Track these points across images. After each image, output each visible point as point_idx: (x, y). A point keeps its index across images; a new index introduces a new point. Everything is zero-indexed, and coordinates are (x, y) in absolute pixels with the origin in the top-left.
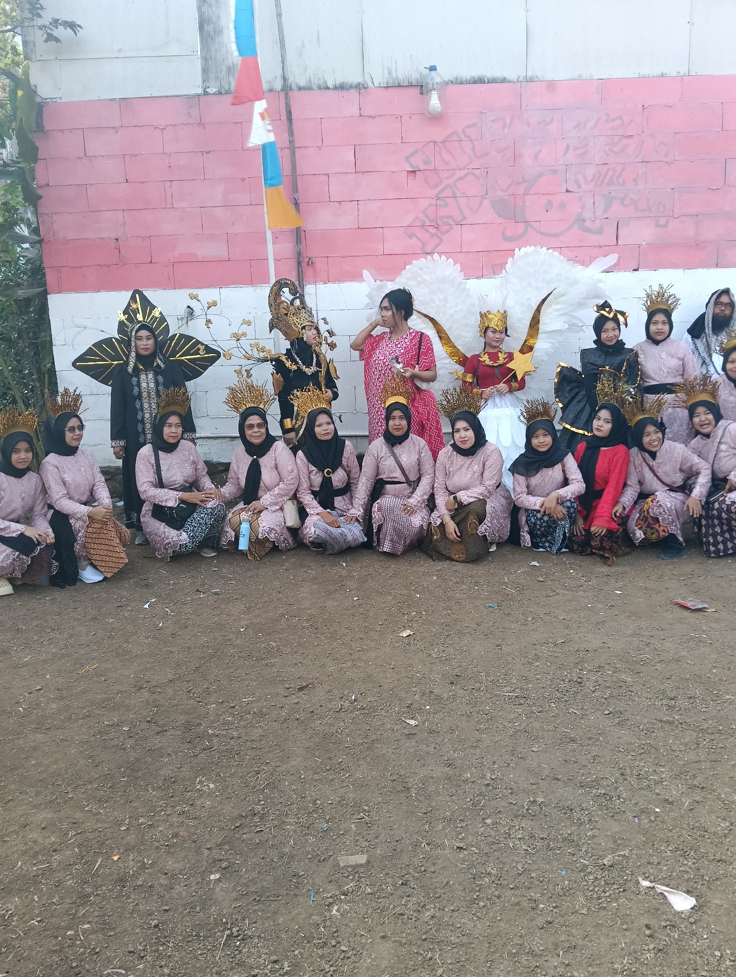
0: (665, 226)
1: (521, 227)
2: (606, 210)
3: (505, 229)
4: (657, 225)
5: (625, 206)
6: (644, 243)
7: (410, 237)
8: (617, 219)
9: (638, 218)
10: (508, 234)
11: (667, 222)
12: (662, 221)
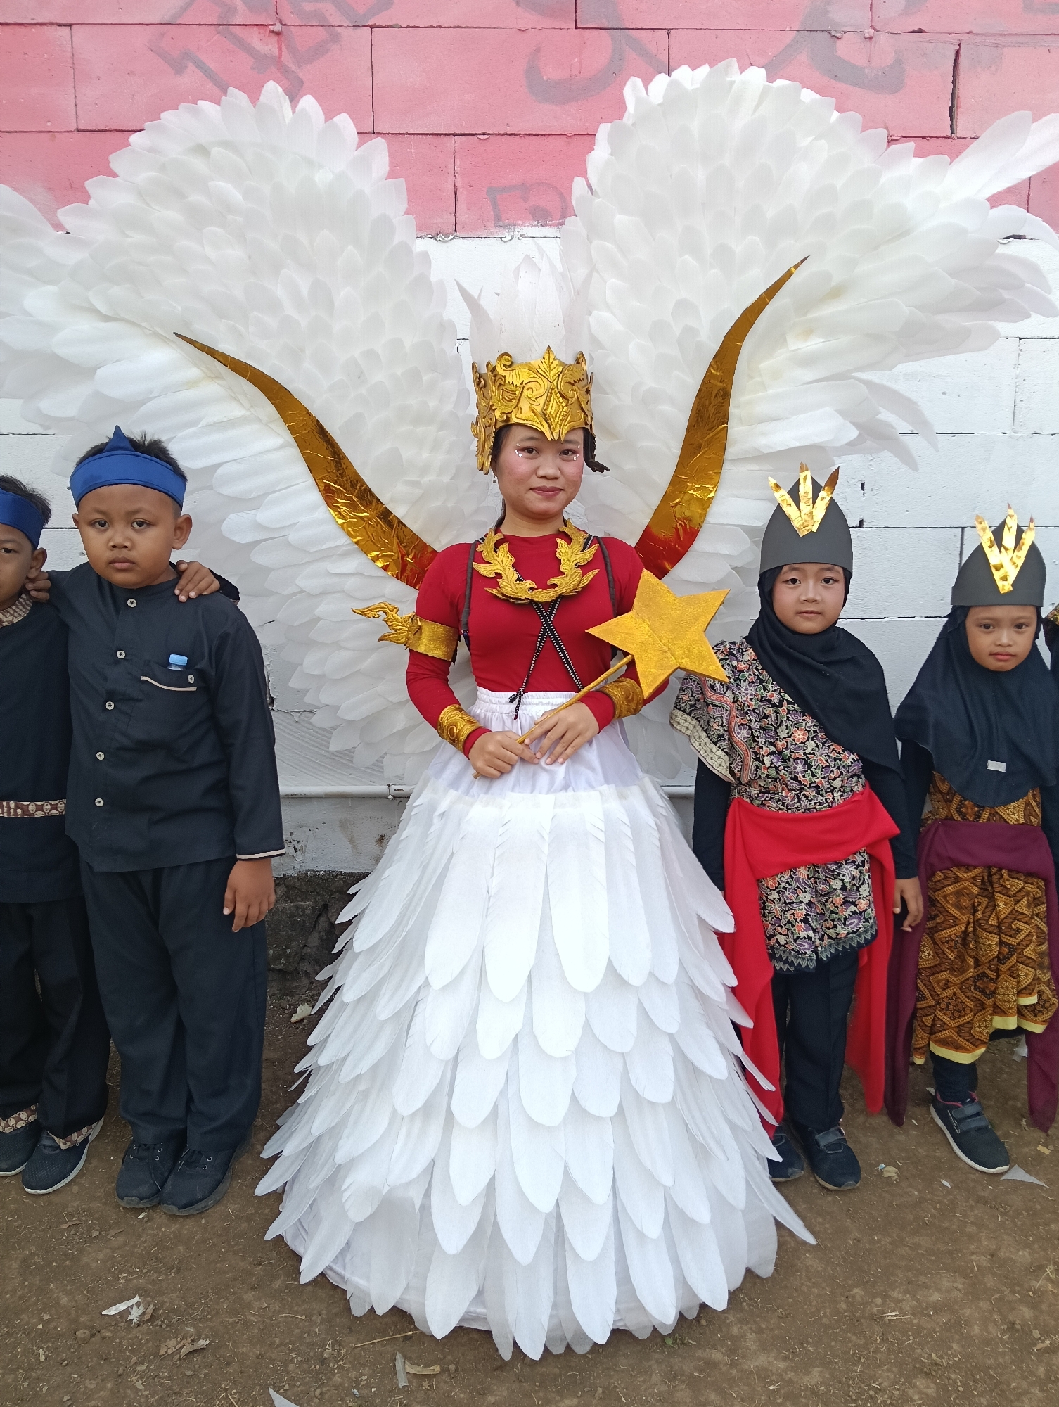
1: (599, 49)
2: (914, 3)
3: (537, 51)
7: (178, 68)
8: (955, 39)
9: (1033, 37)
10: (552, 73)
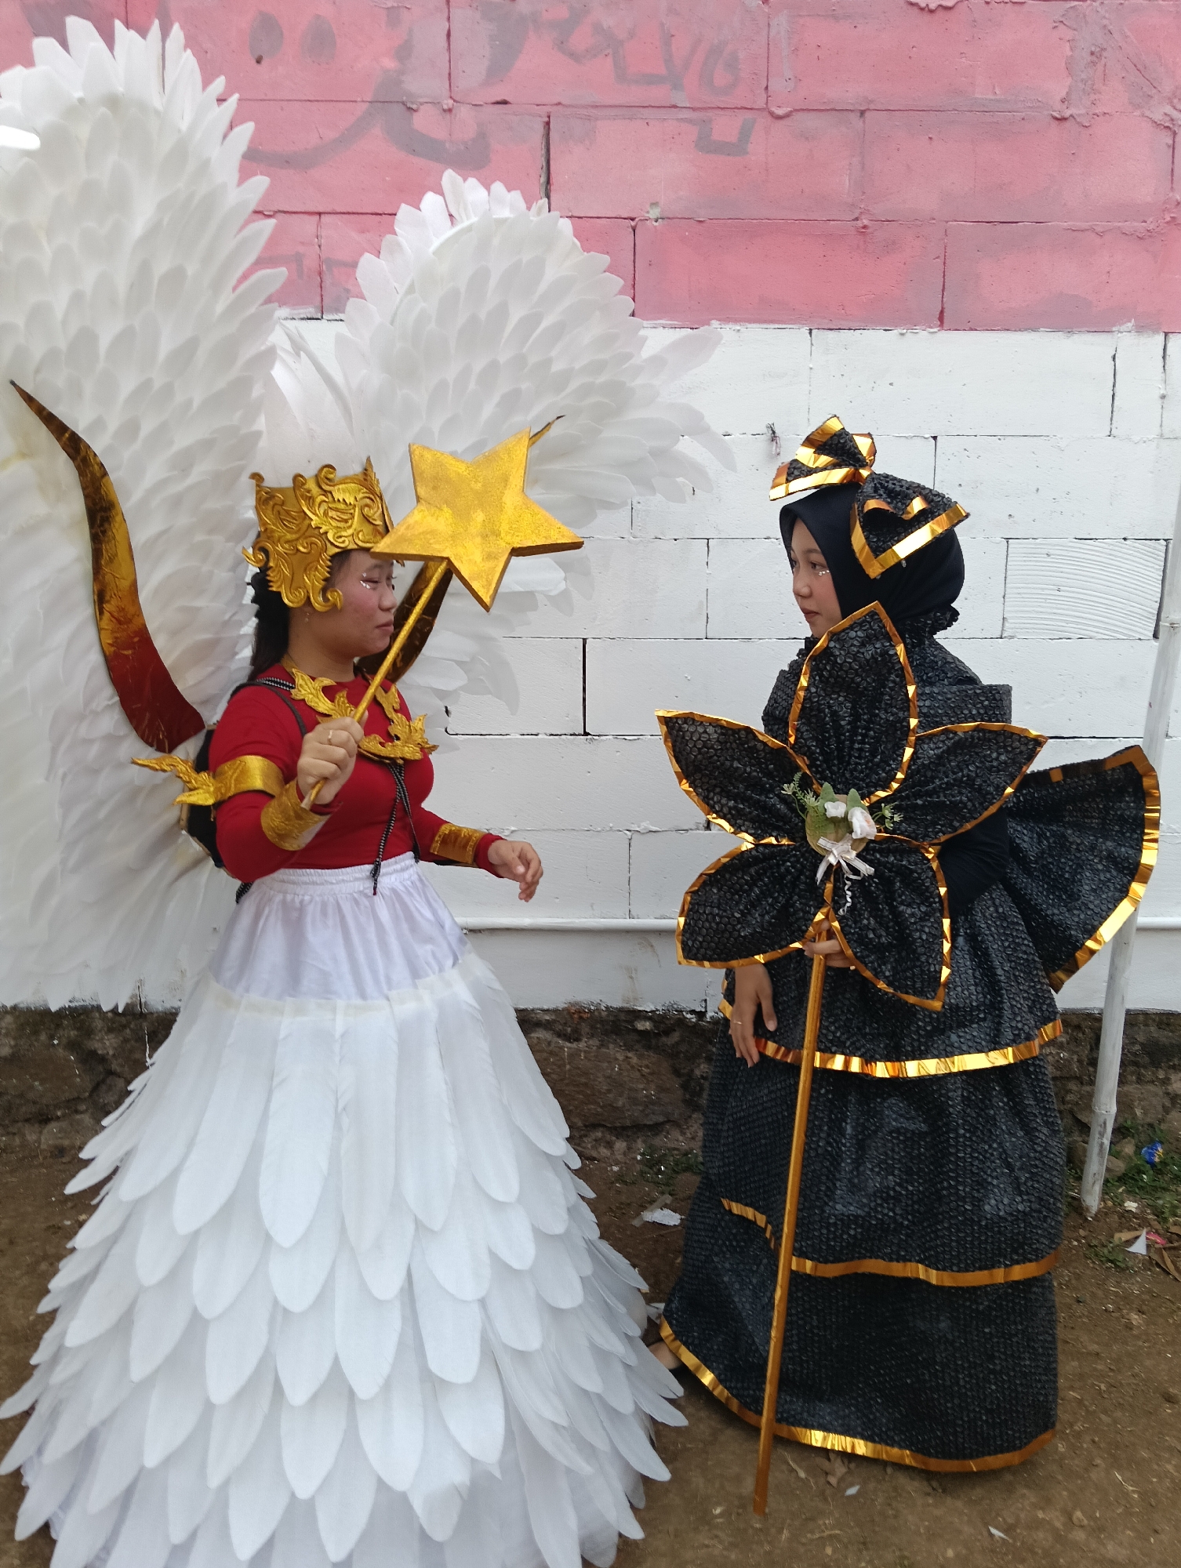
0: (737, 148)
2: (496, 72)
4: (706, 145)
5: (573, 56)
6: (654, 213)
8: (544, 110)
9: (630, 110)
11: (745, 134)
12: (725, 128)
